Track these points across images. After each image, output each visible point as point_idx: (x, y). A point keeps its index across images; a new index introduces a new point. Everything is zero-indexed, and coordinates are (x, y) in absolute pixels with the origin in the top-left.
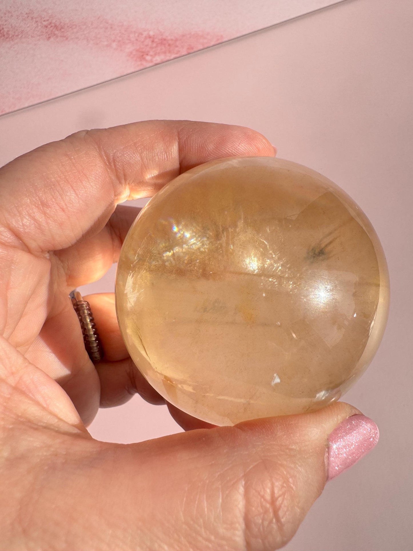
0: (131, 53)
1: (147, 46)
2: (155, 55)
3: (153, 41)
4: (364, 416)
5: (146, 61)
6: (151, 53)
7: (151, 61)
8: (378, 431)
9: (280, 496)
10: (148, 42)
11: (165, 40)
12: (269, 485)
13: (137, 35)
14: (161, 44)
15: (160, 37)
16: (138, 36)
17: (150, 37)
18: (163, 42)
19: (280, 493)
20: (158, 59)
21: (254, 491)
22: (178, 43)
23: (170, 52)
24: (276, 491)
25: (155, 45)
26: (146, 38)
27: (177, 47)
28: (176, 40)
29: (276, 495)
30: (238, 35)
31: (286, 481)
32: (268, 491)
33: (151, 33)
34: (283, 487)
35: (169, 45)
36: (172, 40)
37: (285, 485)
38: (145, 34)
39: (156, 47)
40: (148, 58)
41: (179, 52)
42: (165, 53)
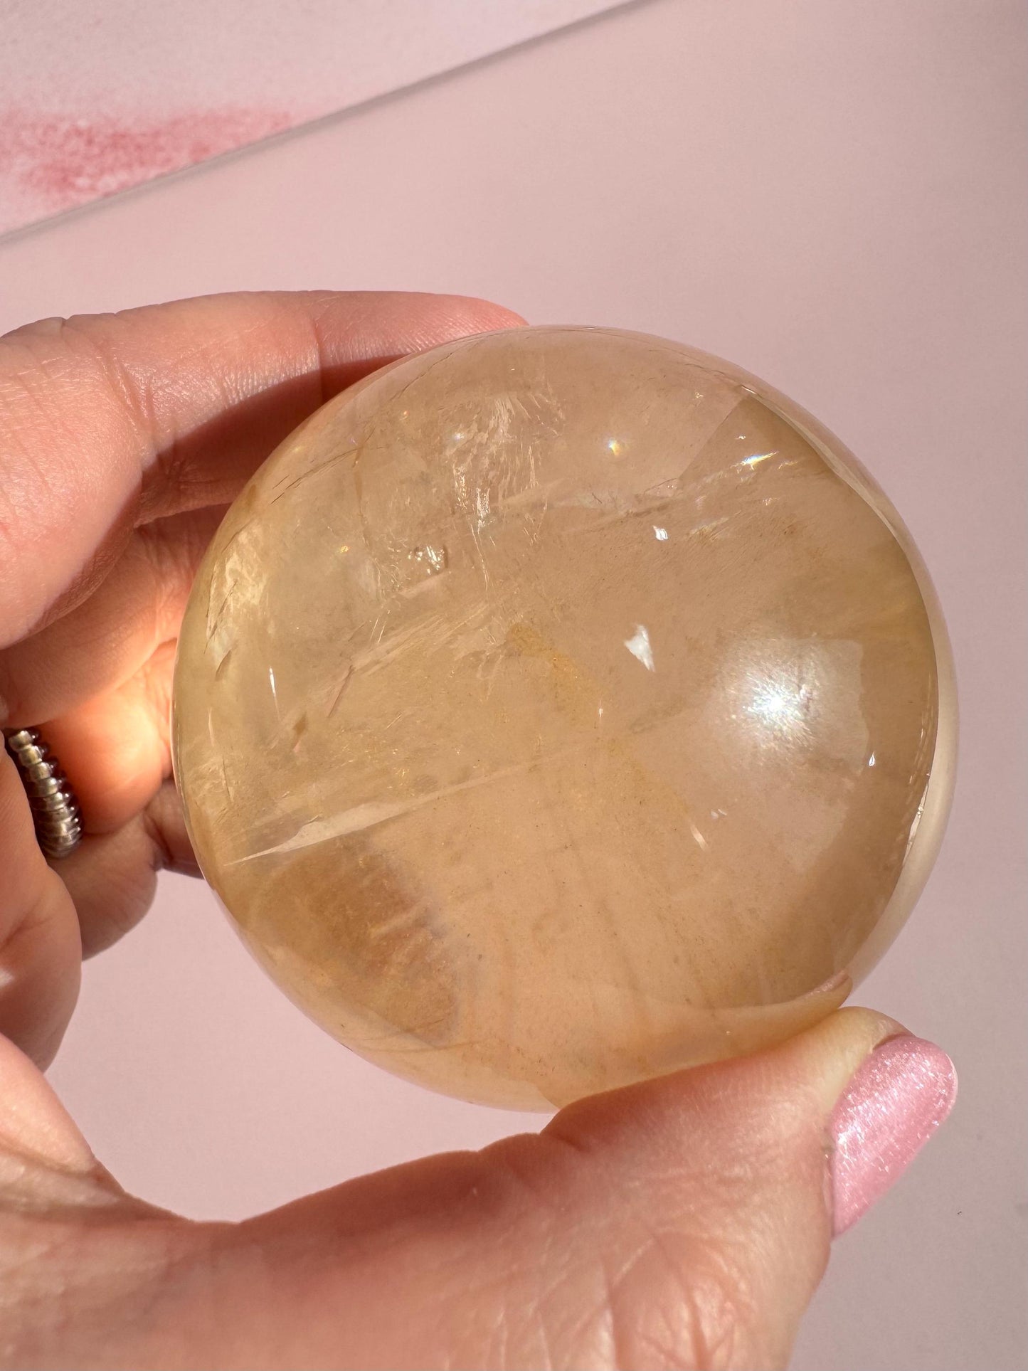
0: (31, 174)
1: (74, 154)
2: (102, 172)
3: (90, 142)
4: (915, 1037)
5: (80, 190)
6: (89, 169)
7: (93, 188)
8: (953, 1075)
9: (719, 1343)
10: (76, 144)
11: (123, 136)
12: (685, 1314)
13: (40, 131)
14: (114, 146)
15: (110, 131)
16: (45, 133)
17: (79, 133)
18: (118, 140)
19: (720, 1332)
20: (110, 182)
21: (644, 1344)
22: (162, 141)
23: (142, 164)
24: (707, 1330)
25: (96, 150)
26: (67, 136)
27: (161, 149)
28: (157, 134)
29: (709, 1343)
30: (332, 108)
31: (729, 1292)
32: (686, 1335)
33: (83, 124)
34: (722, 1311)
35: (139, 147)
36: (144, 135)
37: (729, 1305)
38: (65, 127)
39: (102, 153)
40: (82, 182)
41: (168, 160)
42: (129, 166)
